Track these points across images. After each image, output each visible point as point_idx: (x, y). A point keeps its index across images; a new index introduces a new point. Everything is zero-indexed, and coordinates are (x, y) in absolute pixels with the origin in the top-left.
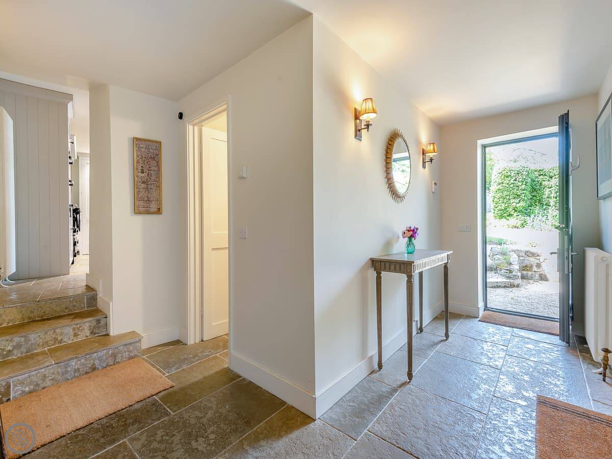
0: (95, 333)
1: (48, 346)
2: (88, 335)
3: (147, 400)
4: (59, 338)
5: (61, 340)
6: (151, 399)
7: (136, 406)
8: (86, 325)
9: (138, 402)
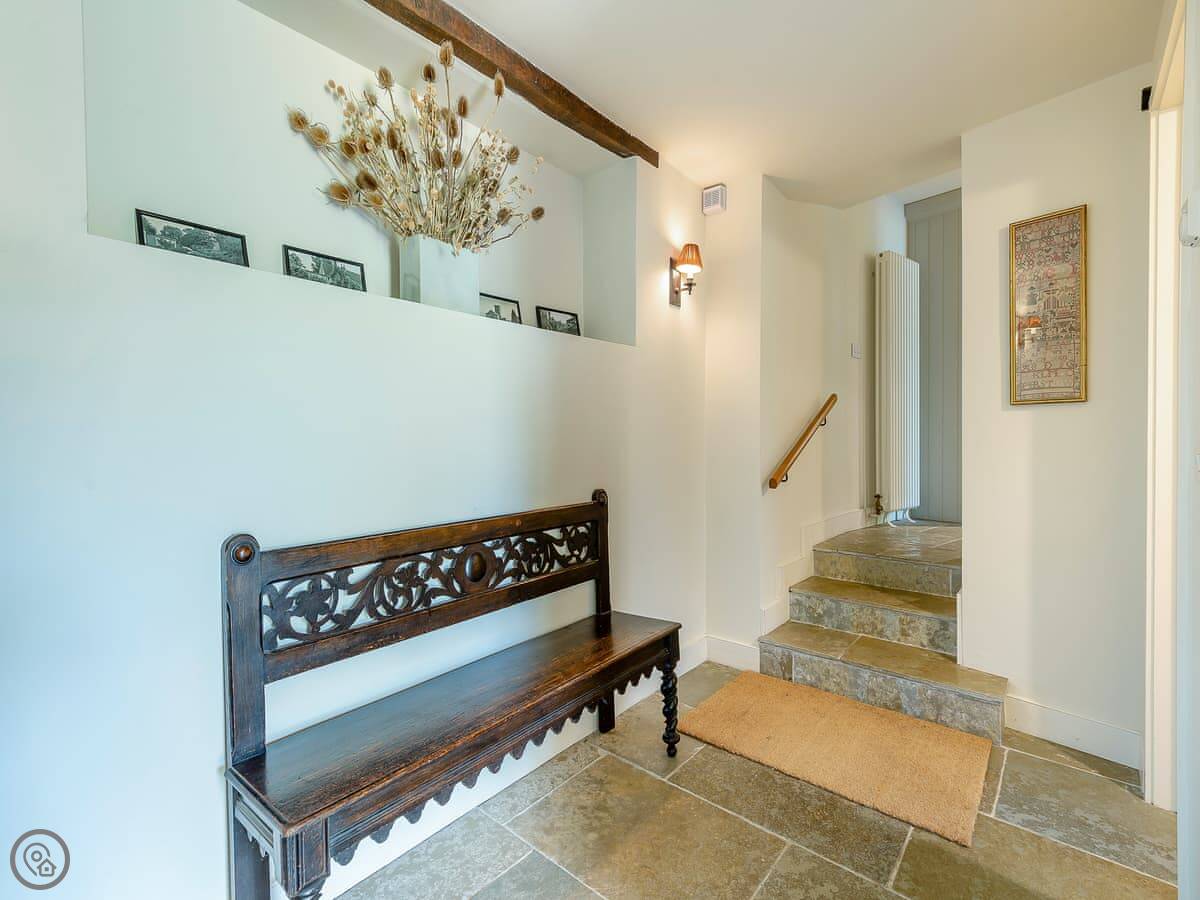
0: (938, 647)
1: (864, 632)
2: (925, 642)
3: (893, 821)
4: (880, 627)
5: (882, 631)
6: (901, 825)
7: (867, 814)
8: (924, 622)
9: (877, 810)
